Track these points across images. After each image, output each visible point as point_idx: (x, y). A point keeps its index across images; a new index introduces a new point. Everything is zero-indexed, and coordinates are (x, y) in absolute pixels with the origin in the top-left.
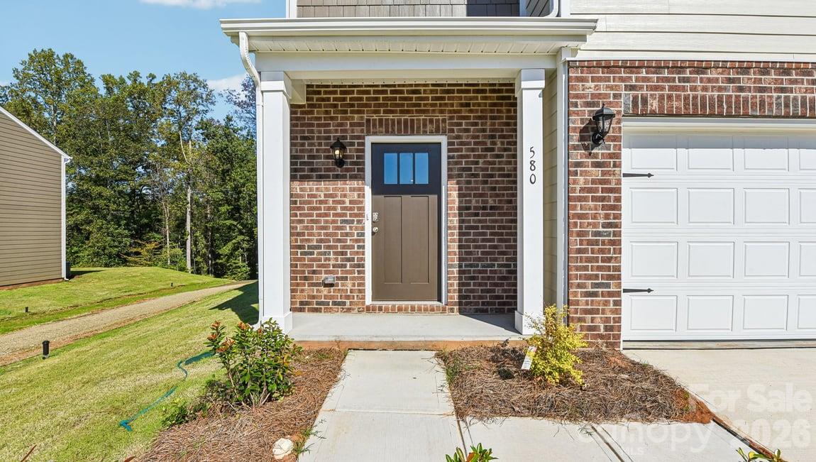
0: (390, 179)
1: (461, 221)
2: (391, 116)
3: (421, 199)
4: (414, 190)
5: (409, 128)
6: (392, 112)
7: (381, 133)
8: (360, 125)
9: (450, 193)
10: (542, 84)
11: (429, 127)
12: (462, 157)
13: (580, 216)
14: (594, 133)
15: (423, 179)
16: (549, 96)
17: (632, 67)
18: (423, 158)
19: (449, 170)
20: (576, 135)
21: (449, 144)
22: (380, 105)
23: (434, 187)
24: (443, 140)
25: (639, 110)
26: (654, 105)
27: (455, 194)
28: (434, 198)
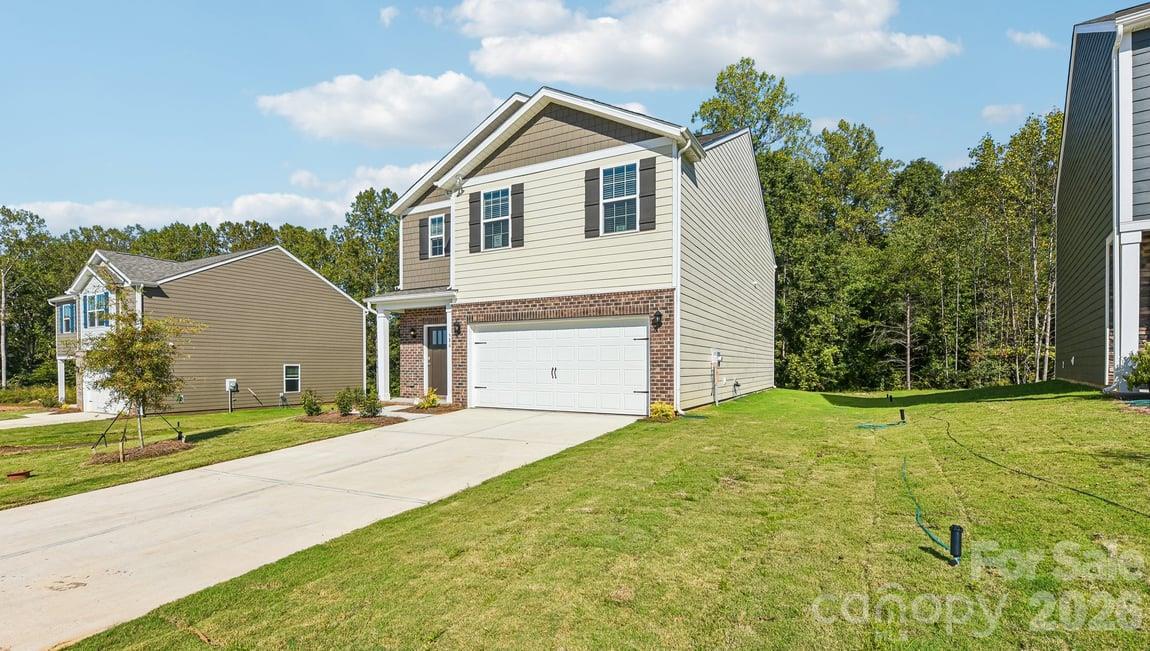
8: (420, 321)
13: (455, 359)
17: (468, 305)
25: (470, 321)
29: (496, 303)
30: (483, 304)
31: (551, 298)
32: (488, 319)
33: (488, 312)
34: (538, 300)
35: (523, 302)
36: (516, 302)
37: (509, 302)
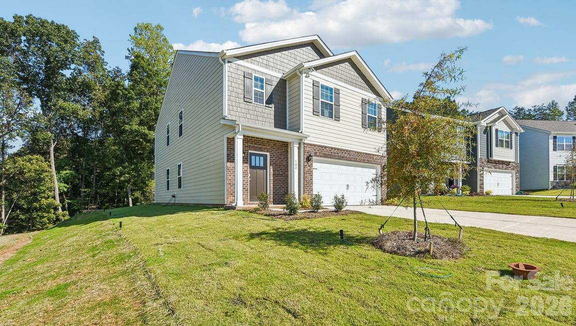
0: (253, 164)
1: (273, 178)
2: (256, 145)
3: (262, 171)
4: (259, 168)
5: (261, 150)
6: (256, 144)
7: (253, 150)
8: (247, 147)
9: (270, 170)
10: (298, 146)
11: (266, 150)
12: (274, 160)
13: (306, 177)
14: (309, 159)
15: (262, 165)
16: (299, 148)
17: (315, 145)
18: (262, 158)
19: (270, 163)
20: (305, 159)
21: (270, 155)
22: (252, 142)
23: (265, 167)
24: (268, 154)
25: (316, 155)
26: (318, 154)
27: (272, 170)
28: (265, 171)
29: (329, 147)
30: (322, 147)
31: (352, 151)
32: (326, 156)
33: (325, 151)
34: (347, 151)
35: (341, 150)
36: (338, 149)
37: (335, 149)
